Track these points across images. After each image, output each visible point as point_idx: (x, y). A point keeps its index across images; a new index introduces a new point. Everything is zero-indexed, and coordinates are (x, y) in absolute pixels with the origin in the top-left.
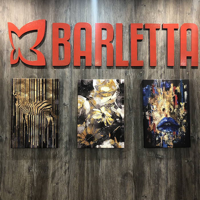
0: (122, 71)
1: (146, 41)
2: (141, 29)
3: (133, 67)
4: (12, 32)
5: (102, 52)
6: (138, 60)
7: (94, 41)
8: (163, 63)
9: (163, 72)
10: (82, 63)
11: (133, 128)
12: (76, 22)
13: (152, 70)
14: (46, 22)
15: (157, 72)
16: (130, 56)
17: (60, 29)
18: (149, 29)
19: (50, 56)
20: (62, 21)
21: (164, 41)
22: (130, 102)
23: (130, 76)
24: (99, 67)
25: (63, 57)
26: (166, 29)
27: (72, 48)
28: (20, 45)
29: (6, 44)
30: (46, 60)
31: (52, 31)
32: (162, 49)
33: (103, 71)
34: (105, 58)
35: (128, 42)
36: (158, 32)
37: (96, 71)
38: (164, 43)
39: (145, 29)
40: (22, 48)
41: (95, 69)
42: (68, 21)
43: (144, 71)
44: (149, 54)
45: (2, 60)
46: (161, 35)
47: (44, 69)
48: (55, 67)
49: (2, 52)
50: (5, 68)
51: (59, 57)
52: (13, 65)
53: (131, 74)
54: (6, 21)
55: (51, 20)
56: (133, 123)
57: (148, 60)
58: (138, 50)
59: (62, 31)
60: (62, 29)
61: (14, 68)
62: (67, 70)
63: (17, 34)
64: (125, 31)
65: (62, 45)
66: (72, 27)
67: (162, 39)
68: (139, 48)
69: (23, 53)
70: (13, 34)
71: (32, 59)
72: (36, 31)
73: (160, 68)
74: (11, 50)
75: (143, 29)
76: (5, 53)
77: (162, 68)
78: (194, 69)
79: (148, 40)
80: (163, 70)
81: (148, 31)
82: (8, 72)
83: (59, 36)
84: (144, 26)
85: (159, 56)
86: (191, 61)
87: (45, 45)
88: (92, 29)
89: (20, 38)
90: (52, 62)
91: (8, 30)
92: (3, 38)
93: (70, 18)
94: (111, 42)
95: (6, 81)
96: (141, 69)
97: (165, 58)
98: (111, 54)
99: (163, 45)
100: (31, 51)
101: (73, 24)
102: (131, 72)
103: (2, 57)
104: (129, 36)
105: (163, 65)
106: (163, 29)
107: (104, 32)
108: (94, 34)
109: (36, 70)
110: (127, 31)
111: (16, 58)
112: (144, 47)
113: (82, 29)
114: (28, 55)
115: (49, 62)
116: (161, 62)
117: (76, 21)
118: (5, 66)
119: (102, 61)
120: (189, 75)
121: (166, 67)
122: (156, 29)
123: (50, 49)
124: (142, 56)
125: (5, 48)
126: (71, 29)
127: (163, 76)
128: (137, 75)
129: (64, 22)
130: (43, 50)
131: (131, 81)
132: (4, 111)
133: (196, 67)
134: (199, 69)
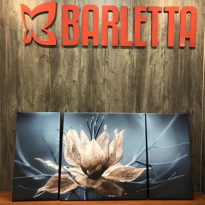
0: (127, 51)
1: (149, 23)
2: (144, 12)
3: (137, 47)
4: (25, 13)
5: (109, 33)
6: (141, 41)
7: (100, 23)
8: (164, 44)
9: (163, 52)
10: (89, 43)
11: (135, 103)
12: (84, 4)
13: (154, 50)
14: (56, 4)
15: (158, 52)
16: (134, 37)
17: (69, 11)
18: (151, 12)
19: (60, 37)
20: (71, 3)
21: (165, 23)
22: (133, 80)
23: (133, 56)
24: (105, 47)
25: (72, 37)
26: (168, 12)
27: (81, 29)
28: (32, 25)
29: (20, 24)
30: (56, 40)
31: (62, 13)
32: (163, 30)
33: (109, 51)
34: (111, 38)
35: (132, 23)
36: (160, 15)
37: (102, 50)
38: (165, 25)
39: (148, 11)
40: (34, 29)
41: (101, 49)
42: (77, 3)
43: (146, 51)
44: (151, 35)
45: (16, 39)
46: (163, 17)
47: (55, 49)
48: (65, 47)
49: (16, 32)
50: (19, 47)
51: (69, 37)
52: (26, 45)
53: (134, 53)
54: (19, 2)
55: (61, 2)
56: (135, 98)
57: (150, 41)
58: (141, 31)
59: (71, 13)
60: (72, 11)
61: (28, 47)
62: (76, 50)
63: (29, 16)
65: (72, 26)
66: (80, 9)
67: (163, 21)
68: (142, 29)
69: (35, 33)
70: (26, 16)
71: (44, 39)
72: (47, 12)
73: (160, 48)
74: (24, 30)
75: (146, 12)
76: (19, 33)
77: (162, 48)
78: (192, 49)
79: (150, 22)
80: (164, 50)
81: (150, 13)
82: (22, 50)
83: (69, 18)
84: (147, 8)
85: (160, 37)
86: (189, 42)
87: (55, 26)
88: (99, 11)
89: (33, 19)
90: (62, 41)
91: (21, 11)
92: (17, 19)
93: (79, 1)
94: (117, 23)
95: (21, 60)
96: (144, 49)
97: (166, 40)
98: (117, 35)
99: (164, 26)
100: (43, 31)
101: (82, 6)
102: (135, 52)
103: (16, 37)
104: (134, 18)
105: (164, 46)
106: (165, 12)
107: (110, 14)
108: (100, 16)
109: (47, 50)
110: (132, 13)
111: (29, 37)
112: (147, 28)
113: (90, 11)
114: (40, 35)
115: (60, 42)
116: (162, 43)
117: (84, 3)
118: (19, 45)
119: (108, 41)
120: (187, 55)
121: (166, 48)
122: (158, 12)
123: (60, 29)
124: (145, 37)
125: (19, 29)
126: (80, 11)
127: (163, 56)
128: (140, 54)
129: (73, 4)
130: (54, 30)
131: (134, 60)
132: (19, 86)
133: (194, 48)
134: (196, 50)
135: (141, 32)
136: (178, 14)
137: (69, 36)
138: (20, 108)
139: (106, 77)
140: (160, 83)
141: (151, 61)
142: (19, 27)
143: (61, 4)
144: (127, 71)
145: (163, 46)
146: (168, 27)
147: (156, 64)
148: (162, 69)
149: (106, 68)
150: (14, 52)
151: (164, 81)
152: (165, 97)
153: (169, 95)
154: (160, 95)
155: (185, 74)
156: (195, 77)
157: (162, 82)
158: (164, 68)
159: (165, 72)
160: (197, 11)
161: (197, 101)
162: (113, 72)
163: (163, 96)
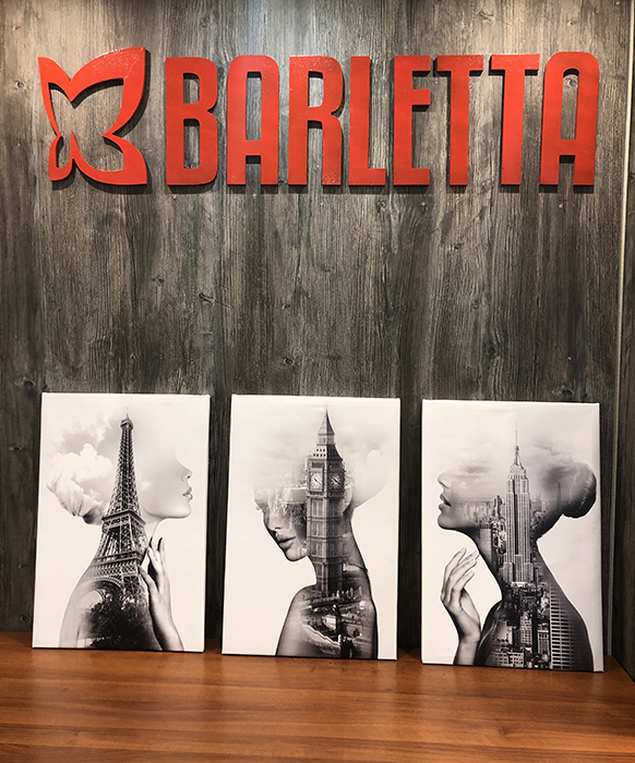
0: (368, 199)
1: (439, 108)
2: (424, 74)
3: (401, 189)
4: (52, 86)
5: (311, 142)
6: (413, 167)
7: (285, 112)
8: (489, 177)
9: (487, 204)
10: (249, 176)
11: (394, 367)
12: (234, 54)
13: (457, 197)
14: (148, 55)
15: (470, 201)
16: (391, 155)
17: (188, 76)
18: (448, 74)
19: (160, 159)
20: (193, 50)
21: (494, 110)
22: (388, 292)
23: (389, 215)
25: (196, 160)
26: (501, 73)
28: (75, 123)
29: (35, 121)
31: (165, 83)
32: (486, 133)
33: (311, 201)
34: (319, 160)
35: (385, 112)
36: (475, 83)
37: (290, 199)
38: (493, 116)
39: (439, 72)
40: (81, 134)
41: (288, 194)
42: (212, 50)
43: (431, 200)
44: (447, 149)
45: (26, 168)
46: (485, 90)
47: (144, 196)
48: (175, 189)
49: (27, 146)
50: (35, 193)
51: (185, 159)
52: (57, 185)
53: (393, 207)
54: (35, 54)
55: (163, 48)
56: (396, 351)
57: (443, 168)
58: (414, 136)
59: (192, 83)
60: (195, 77)
61: (61, 192)
62: (208, 197)
63: (64, 94)
64: (378, 78)
65: (194, 122)
66: (221, 70)
67: (486, 103)
68: (417, 131)
69: (83, 147)
70: (56, 93)
71: (110, 165)
72: (119, 82)
73: (478, 190)
74: (50, 138)
75: (431, 73)
76: (35, 147)
77: (484, 190)
78: (582, 192)
79: (445, 105)
80: (488, 195)
81: (445, 78)
82: (44, 202)
83: (187, 99)
84: (435, 62)
85: (476, 155)
86: (573, 169)
87: (145, 124)
88: (281, 74)
89: (76, 103)
90: (165, 173)
91: (39, 81)
92: (29, 104)
93: (217, 43)
94: (337, 113)
95: (41, 231)
96: (422, 193)
97: (496, 162)
98: (338, 149)
99: (490, 119)
100: (107, 141)
101: (226, 59)
102: (394, 204)
103: (26, 159)
104: (390, 96)
105: (489, 181)
106: (492, 72)
107: (317, 85)
108: (285, 92)
109: (121, 199)
110: (384, 78)
111: (64, 162)
112: (434, 127)
113: (251, 75)
114: (98, 155)
115: (158, 174)
116: (484, 175)
117: (233, 50)
118: (35, 185)
119: (309, 169)
120: (564, 211)
121: (496, 189)
122: (471, 72)
123: (159, 135)
124: (426, 154)
125: (34, 134)
126: (221, 76)
127: (487, 215)
128: (412, 210)
129: (199, 55)
130: (142, 138)
131: (393, 230)
132: (35, 312)
133: (589, 189)
134: (596, 195)
135: (415, 139)
136: (538, 79)
137: (187, 157)
138: (40, 380)
139: (304, 284)
140: (477, 301)
141: (446, 232)
142: (34, 129)
143: (162, 57)
144: (370, 266)
145: (485, 181)
146: (501, 122)
147: (464, 239)
148: (483, 259)
149: (303, 253)
150: (19, 209)
151: (489, 296)
152: (492, 349)
153: (506, 341)
154: (474, 340)
155: (557, 274)
156: (592, 283)
157: (484, 299)
158: (489, 255)
159: (491, 268)
160: (600, 66)
161: (598, 362)
162: (323, 269)
163: (485, 345)
